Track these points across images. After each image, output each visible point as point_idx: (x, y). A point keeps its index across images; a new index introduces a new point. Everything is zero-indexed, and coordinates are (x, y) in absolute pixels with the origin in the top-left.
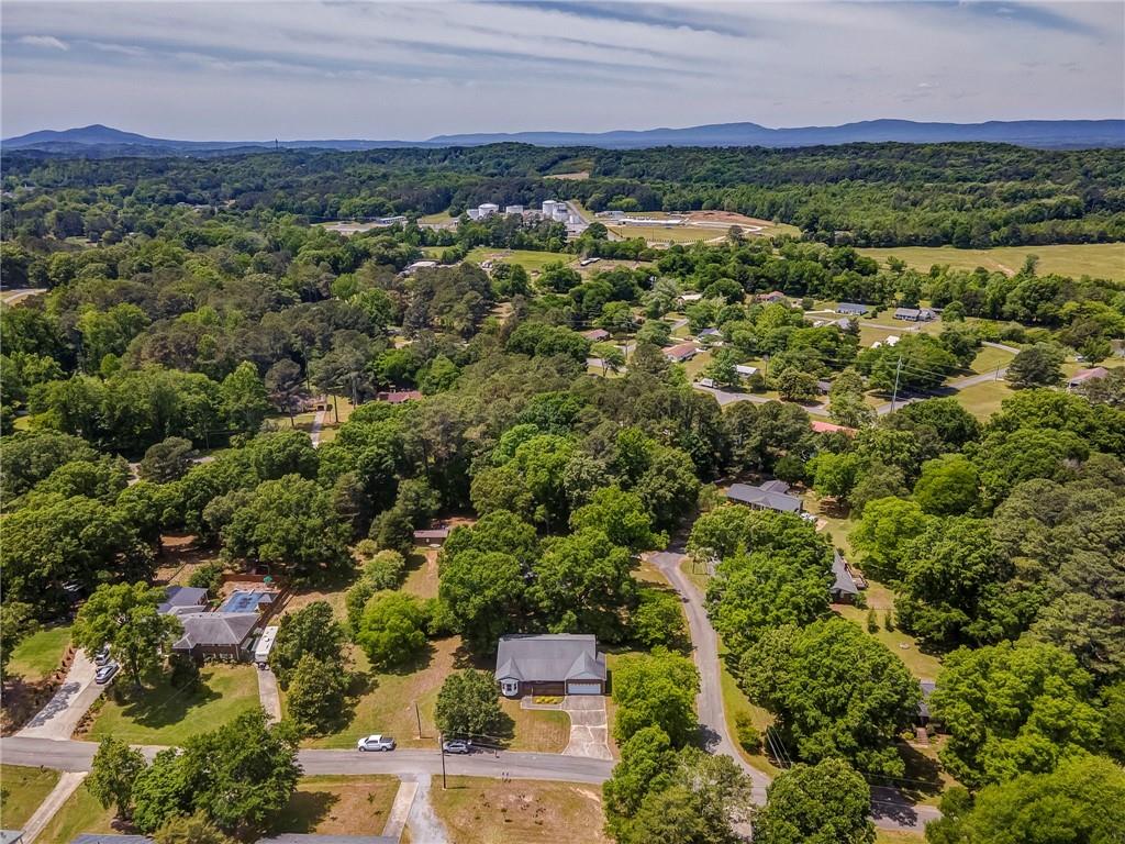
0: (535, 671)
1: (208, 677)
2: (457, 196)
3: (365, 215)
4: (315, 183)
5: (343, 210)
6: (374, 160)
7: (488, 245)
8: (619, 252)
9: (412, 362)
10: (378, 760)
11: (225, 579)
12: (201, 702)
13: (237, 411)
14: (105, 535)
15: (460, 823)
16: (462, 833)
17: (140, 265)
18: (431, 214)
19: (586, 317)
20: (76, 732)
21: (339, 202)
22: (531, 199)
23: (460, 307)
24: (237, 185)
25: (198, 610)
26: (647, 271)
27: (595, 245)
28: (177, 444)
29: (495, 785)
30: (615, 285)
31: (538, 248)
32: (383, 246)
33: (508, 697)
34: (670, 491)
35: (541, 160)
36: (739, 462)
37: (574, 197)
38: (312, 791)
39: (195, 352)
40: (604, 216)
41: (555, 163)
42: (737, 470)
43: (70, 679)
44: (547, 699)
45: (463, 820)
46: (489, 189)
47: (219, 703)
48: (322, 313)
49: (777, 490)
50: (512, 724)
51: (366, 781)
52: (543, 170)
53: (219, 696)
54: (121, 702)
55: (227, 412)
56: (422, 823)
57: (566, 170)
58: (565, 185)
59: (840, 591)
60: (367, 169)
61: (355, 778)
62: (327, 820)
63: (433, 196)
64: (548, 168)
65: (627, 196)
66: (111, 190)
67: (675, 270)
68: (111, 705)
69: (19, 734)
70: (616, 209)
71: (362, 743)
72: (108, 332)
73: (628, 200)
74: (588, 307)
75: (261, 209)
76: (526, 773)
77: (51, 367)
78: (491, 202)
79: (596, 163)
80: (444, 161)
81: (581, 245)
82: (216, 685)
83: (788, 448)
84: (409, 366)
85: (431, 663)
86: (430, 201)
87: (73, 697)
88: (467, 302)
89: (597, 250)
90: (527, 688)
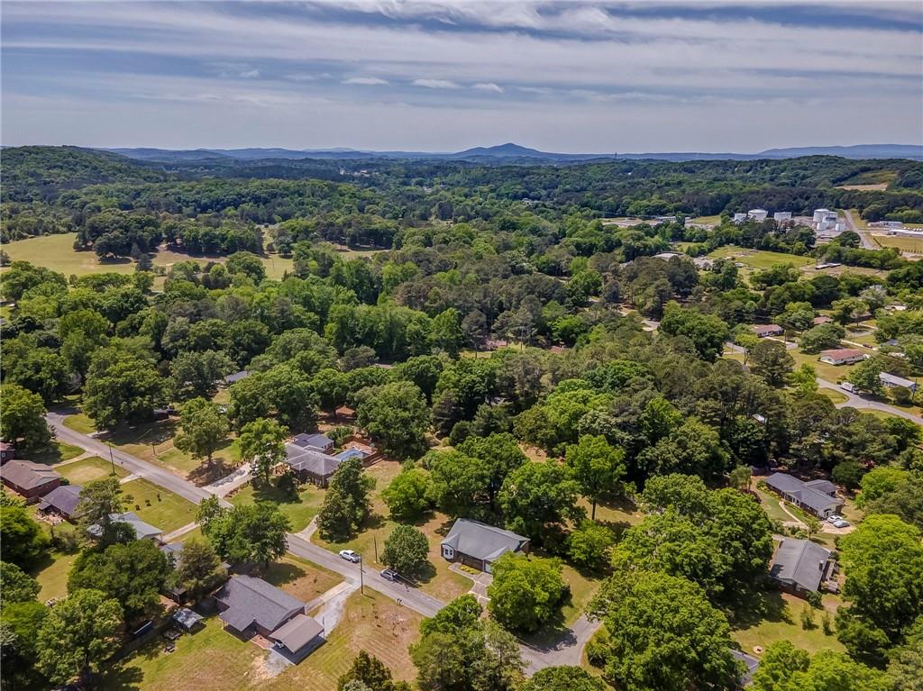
0: (467, 547)
1: (302, 490)
2: (733, 201)
3: (649, 213)
4: (624, 187)
5: (631, 209)
6: (686, 170)
7: (737, 243)
8: (863, 260)
9: (580, 327)
10: (343, 565)
11: (352, 439)
12: (290, 502)
13: (437, 341)
14: (292, 393)
15: (353, 614)
16: (349, 621)
17: (444, 238)
18: (706, 215)
19: (769, 313)
20: (226, 496)
21: (629, 203)
22: (804, 207)
23: (651, 290)
24: (568, 187)
25: (320, 451)
26: (867, 279)
27: (839, 252)
28: (367, 351)
29: (392, 604)
30: (818, 288)
31: (782, 250)
32: (632, 238)
33: (447, 559)
34: (677, 457)
35: (840, 172)
36: (794, 456)
37: (854, 206)
38: (298, 567)
39: (426, 298)
40: (878, 225)
41: (855, 174)
42: (791, 462)
43: (242, 469)
44: (468, 568)
45: (355, 615)
46: (766, 197)
47: (299, 506)
48: (529, 282)
49: (820, 489)
50: (434, 574)
51: (329, 574)
52: (839, 181)
53: (301, 502)
54: (256, 489)
55: (431, 340)
56: (333, 606)
57: (863, 182)
58: (846, 195)
59: (796, 584)
60: (675, 177)
61: (325, 570)
62: (291, 584)
63: (712, 201)
64: (846, 179)
65: (912, 208)
66: (486, 189)
67: (907, 282)
68: (250, 488)
69: (204, 488)
70: (895, 219)
71: (341, 553)
72: (395, 279)
73: (910, 212)
74: (772, 304)
75: (570, 205)
76: (415, 606)
77: (352, 296)
78: (761, 208)
79: (899, 175)
80: (748, 172)
81: (824, 250)
82: (303, 496)
83: (856, 455)
84: (576, 330)
85: (426, 524)
86: (707, 205)
87: (239, 477)
88: (657, 287)
89: (840, 256)
90: (460, 557)
